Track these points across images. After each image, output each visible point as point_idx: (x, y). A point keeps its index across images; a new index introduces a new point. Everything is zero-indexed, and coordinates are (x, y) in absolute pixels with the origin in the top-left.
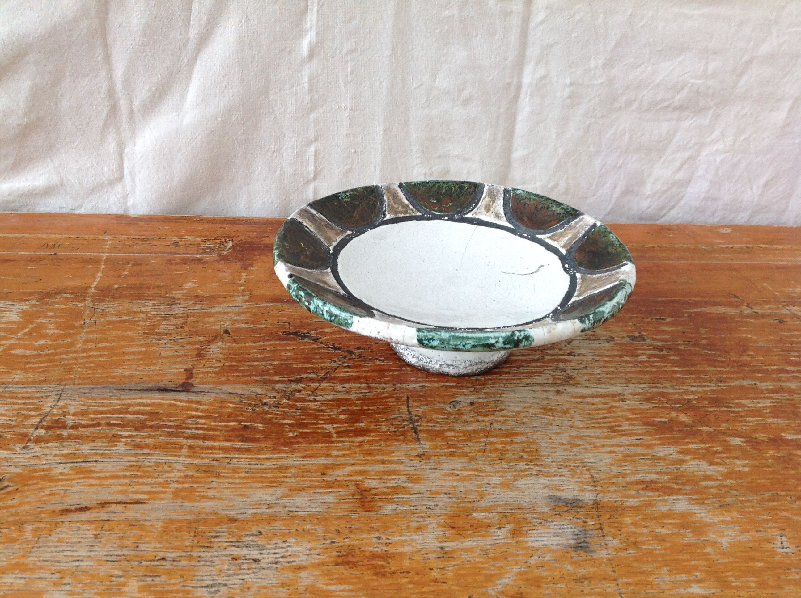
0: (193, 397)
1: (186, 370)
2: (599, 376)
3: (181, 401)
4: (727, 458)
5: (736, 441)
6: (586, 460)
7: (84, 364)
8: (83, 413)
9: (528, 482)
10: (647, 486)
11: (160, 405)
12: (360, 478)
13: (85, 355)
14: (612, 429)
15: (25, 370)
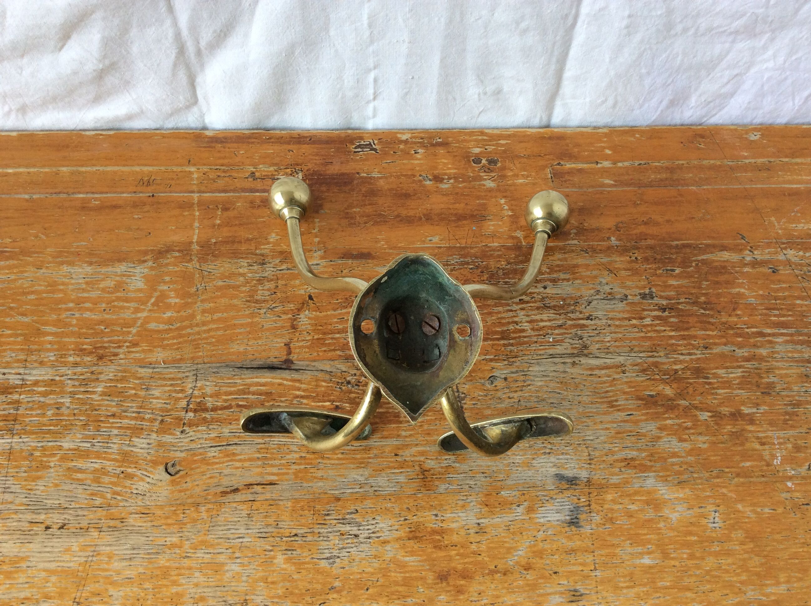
0: (296, 376)
1: (285, 345)
2: (608, 344)
3: (287, 380)
4: (693, 434)
5: (705, 416)
6: (587, 438)
7: (206, 339)
8: (217, 395)
9: (542, 461)
10: (629, 464)
11: (273, 384)
12: (422, 459)
13: (205, 328)
14: (611, 404)
15: (164, 347)
